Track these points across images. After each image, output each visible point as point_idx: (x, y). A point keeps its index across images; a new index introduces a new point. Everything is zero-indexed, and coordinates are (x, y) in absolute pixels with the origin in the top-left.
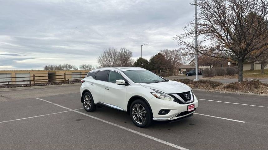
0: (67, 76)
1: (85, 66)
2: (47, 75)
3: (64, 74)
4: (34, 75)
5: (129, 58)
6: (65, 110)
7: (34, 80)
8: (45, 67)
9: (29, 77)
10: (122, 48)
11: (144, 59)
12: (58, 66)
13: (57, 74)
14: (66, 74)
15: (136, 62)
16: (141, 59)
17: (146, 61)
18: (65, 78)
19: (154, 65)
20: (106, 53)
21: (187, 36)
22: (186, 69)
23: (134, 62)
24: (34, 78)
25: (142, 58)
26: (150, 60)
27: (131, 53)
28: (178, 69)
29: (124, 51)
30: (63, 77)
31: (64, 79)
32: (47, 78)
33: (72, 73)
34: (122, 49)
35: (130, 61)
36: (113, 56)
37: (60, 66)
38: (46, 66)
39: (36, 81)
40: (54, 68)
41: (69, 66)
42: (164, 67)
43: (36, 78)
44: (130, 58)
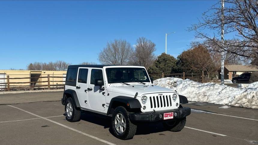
0: (51, 79)
2: (29, 76)
3: (47, 76)
4: (8, 76)
5: (150, 53)
6: (35, 117)
7: (9, 83)
8: (29, 65)
12: (47, 63)
14: (50, 76)
16: (163, 55)
17: (172, 58)
18: (48, 81)
20: (111, 47)
24: (8, 81)
26: (178, 57)
27: (154, 45)
29: (144, 43)
30: (46, 79)
31: (47, 83)
32: (29, 80)
33: (63, 74)
34: (140, 39)
37: (51, 64)
38: (31, 64)
39: (10, 85)
40: (42, 67)
42: (198, 68)
43: (11, 81)
44: (152, 54)
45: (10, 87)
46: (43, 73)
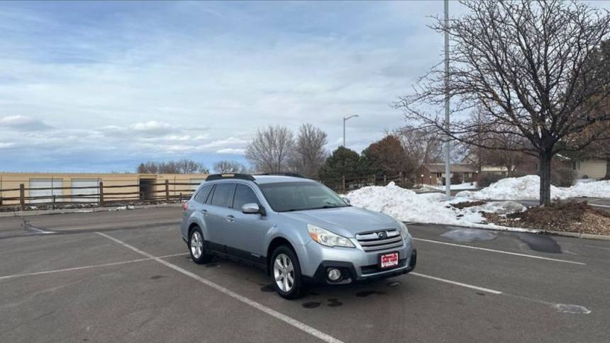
0: (171, 187)
1: (225, 164)
2: (138, 183)
3: (164, 182)
5: (319, 147)
6: (141, 256)
8: (138, 166)
10: (305, 124)
11: (350, 150)
12: (167, 163)
13: (158, 182)
14: (170, 182)
15: (331, 157)
16: (341, 149)
17: (355, 155)
18: (167, 191)
19: (370, 165)
20: (263, 137)
21: (420, 100)
22: (454, 173)
23: (328, 156)
24: (101, 190)
25: (346, 147)
26: (363, 152)
27: (324, 136)
28: (434, 173)
29: (309, 132)
30: (163, 188)
31: (164, 194)
32: (137, 189)
33: (191, 179)
34: (304, 127)
35: (322, 153)
36: (277, 142)
37: (172, 164)
38: (142, 165)
40: (158, 169)
41: (192, 164)
42: (393, 168)
44: (322, 148)
45: (105, 200)
46: (158, 178)
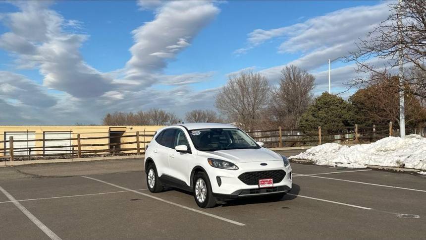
0: (141, 139)
2: (108, 135)
3: (135, 134)
4: (79, 136)
6: (121, 190)
7: (79, 145)
9: (70, 139)
10: (289, 66)
12: (135, 113)
14: (140, 134)
18: (137, 142)
24: (79, 142)
27: (312, 79)
29: (294, 75)
30: (134, 139)
31: (135, 146)
32: (107, 141)
36: (250, 89)
37: (141, 115)
39: (82, 148)
43: (83, 142)
46: (128, 130)
